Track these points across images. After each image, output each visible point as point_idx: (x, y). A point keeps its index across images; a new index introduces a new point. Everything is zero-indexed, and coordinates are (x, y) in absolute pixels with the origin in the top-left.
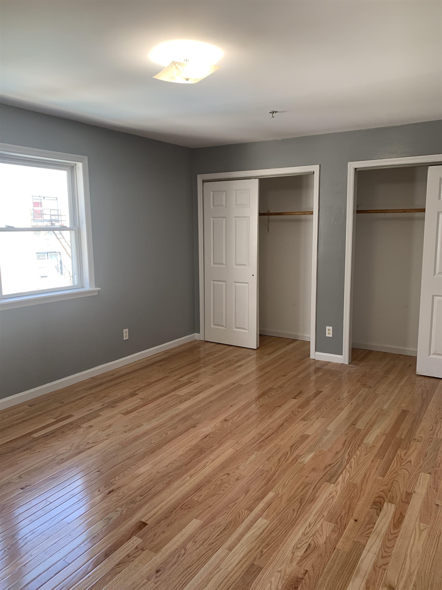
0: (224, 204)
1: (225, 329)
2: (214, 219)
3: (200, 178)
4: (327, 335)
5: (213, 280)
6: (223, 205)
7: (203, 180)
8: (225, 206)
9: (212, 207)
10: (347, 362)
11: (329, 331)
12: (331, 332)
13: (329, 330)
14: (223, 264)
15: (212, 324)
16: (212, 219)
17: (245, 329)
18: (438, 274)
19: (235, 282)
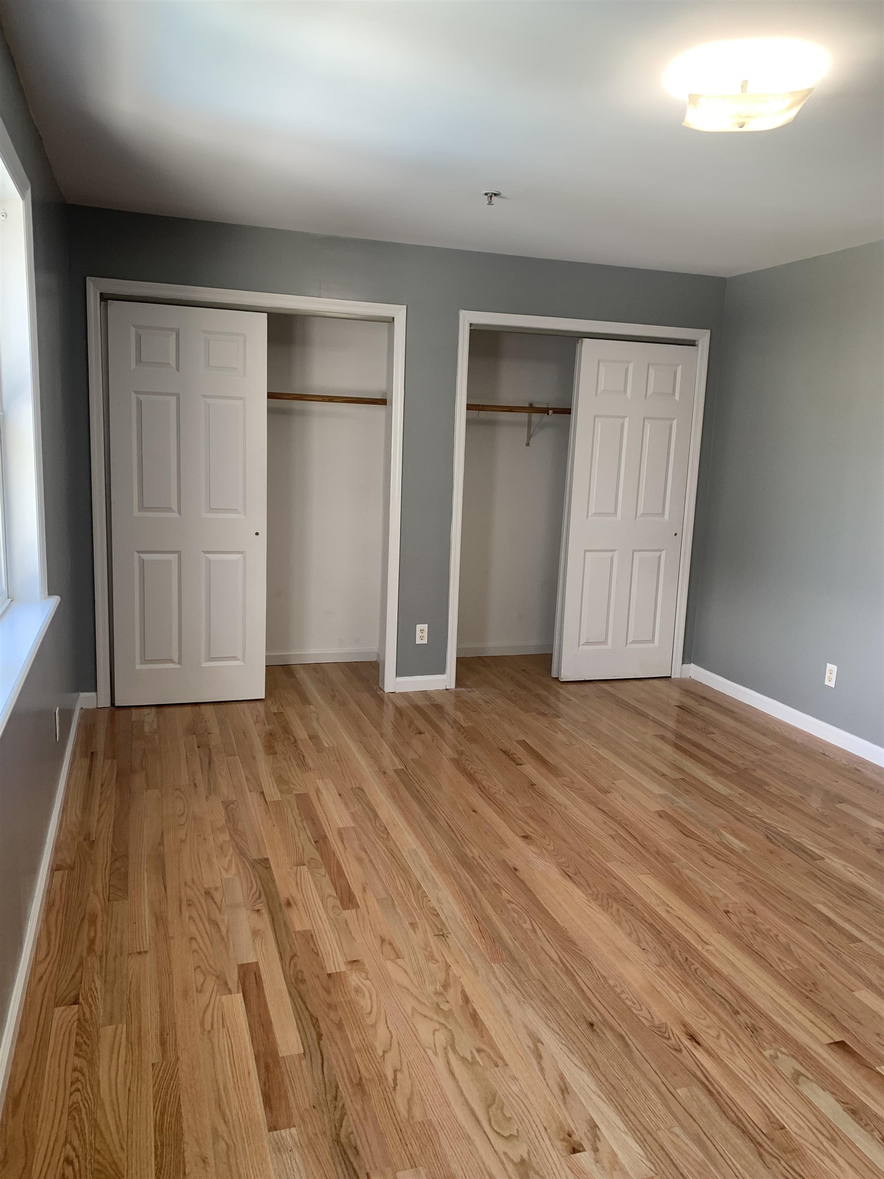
0: (173, 362)
1: (179, 666)
2: (141, 397)
3: (94, 287)
4: (418, 641)
5: (139, 552)
6: (167, 365)
7: (101, 294)
8: (174, 366)
9: (133, 366)
10: (452, 686)
11: (422, 635)
12: (426, 634)
13: (422, 631)
14: (169, 509)
15: (138, 660)
16: (134, 396)
17: (234, 658)
18: (591, 516)
19: (205, 552)
